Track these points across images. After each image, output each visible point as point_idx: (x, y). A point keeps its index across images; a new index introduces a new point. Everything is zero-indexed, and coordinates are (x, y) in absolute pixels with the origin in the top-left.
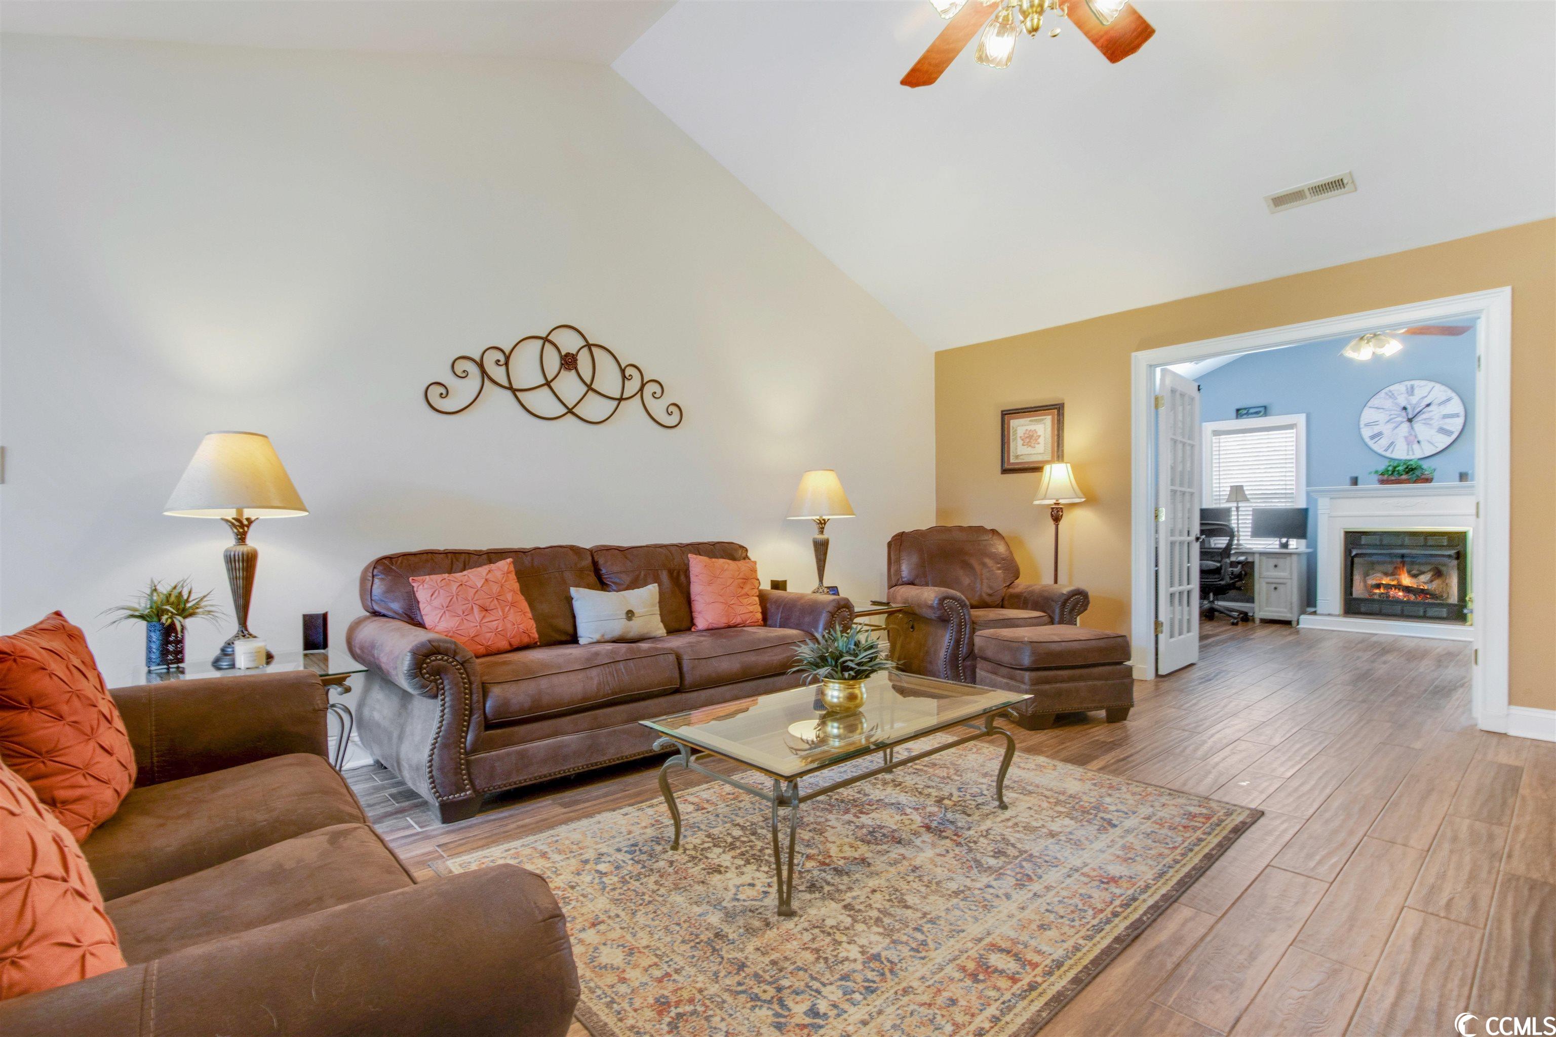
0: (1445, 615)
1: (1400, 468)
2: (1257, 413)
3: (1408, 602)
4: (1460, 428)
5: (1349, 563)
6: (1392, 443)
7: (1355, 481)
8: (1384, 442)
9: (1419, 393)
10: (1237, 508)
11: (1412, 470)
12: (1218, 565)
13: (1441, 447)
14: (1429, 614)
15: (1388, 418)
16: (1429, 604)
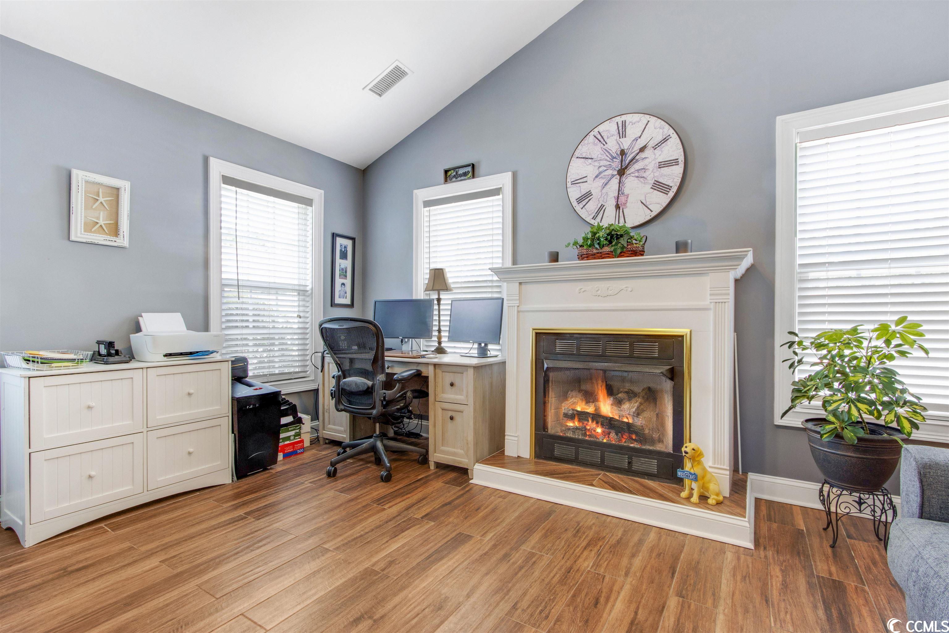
0: (654, 470)
1: (601, 234)
2: (465, 174)
3: (608, 446)
4: (678, 180)
5: (542, 381)
6: (602, 206)
7: (555, 257)
8: (592, 206)
9: (632, 132)
10: (439, 300)
11: (619, 237)
12: (370, 383)
13: (657, 209)
14: (636, 466)
15: (597, 172)
16: (634, 449)
